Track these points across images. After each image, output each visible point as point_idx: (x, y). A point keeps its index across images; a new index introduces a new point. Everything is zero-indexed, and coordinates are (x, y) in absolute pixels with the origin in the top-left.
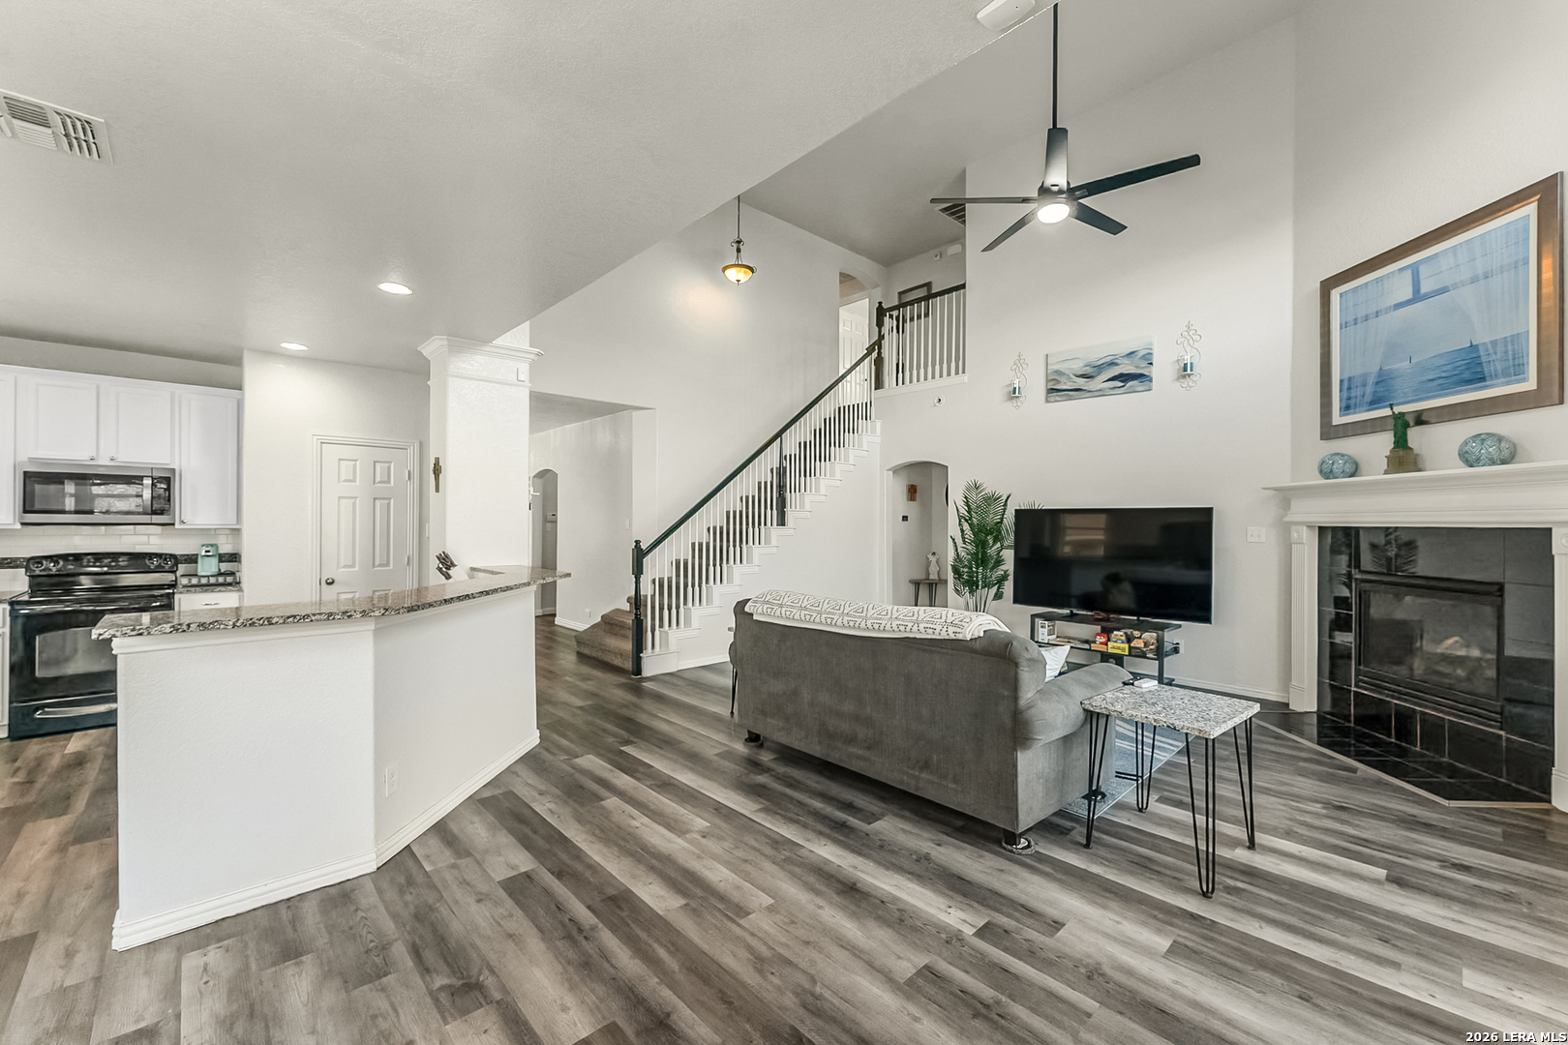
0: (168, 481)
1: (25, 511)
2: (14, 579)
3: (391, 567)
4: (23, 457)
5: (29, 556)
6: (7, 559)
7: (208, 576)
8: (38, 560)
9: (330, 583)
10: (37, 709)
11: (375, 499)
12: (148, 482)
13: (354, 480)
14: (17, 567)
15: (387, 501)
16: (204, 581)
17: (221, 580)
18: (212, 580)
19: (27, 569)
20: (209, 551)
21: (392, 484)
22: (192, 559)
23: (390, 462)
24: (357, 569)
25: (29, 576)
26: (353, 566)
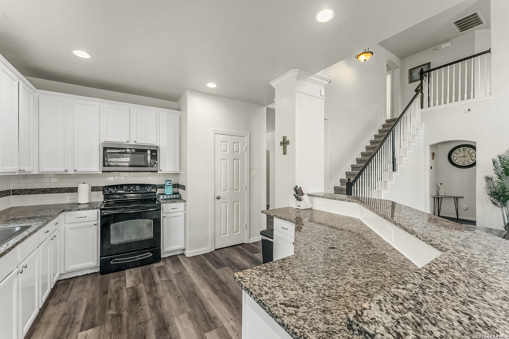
0: (155, 151)
1: (104, 166)
2: (98, 196)
3: (240, 191)
4: (102, 141)
5: (104, 186)
6: (95, 187)
7: (170, 195)
8: (107, 187)
9: (218, 198)
10: (111, 260)
11: (234, 159)
12: (149, 152)
13: (226, 151)
14: (98, 191)
15: (238, 161)
16: (169, 197)
17: (175, 196)
18: (172, 197)
19: (103, 191)
20: (170, 184)
21: (240, 153)
22: (162, 187)
23: (239, 143)
24: (227, 192)
25: (104, 195)
26: (226, 190)
